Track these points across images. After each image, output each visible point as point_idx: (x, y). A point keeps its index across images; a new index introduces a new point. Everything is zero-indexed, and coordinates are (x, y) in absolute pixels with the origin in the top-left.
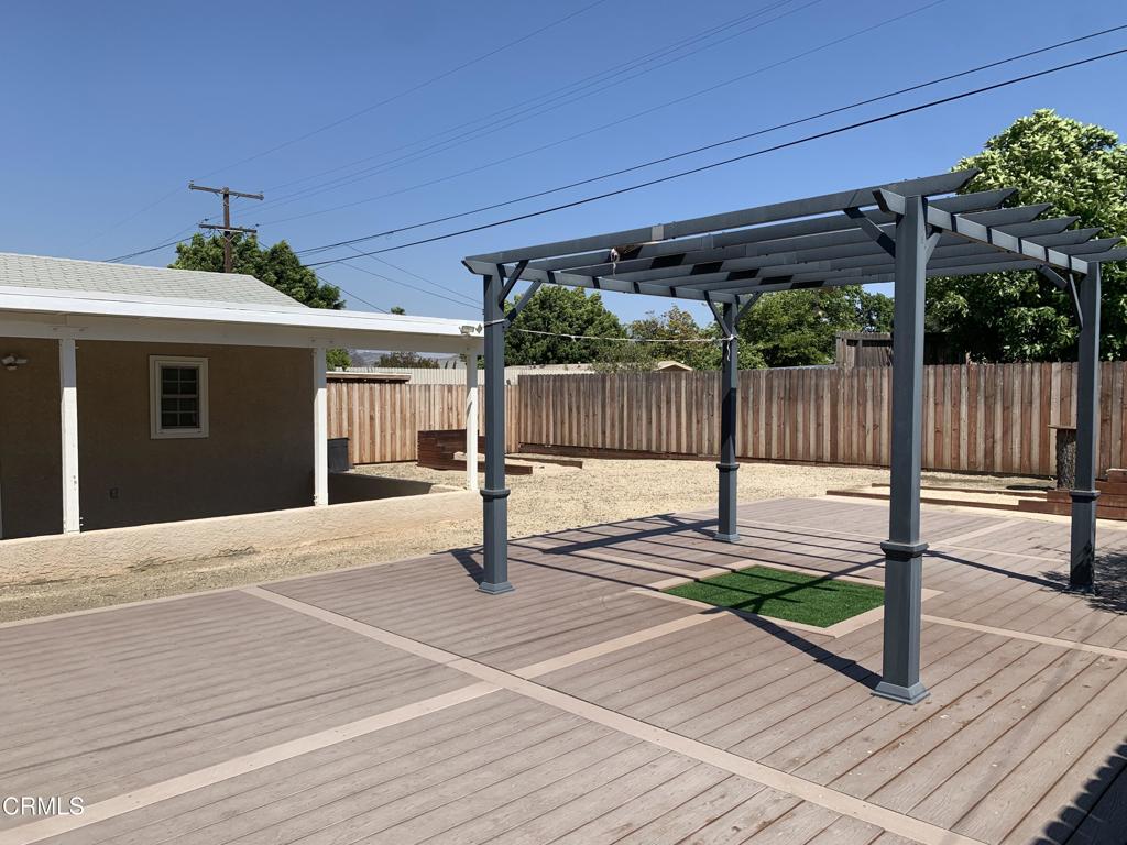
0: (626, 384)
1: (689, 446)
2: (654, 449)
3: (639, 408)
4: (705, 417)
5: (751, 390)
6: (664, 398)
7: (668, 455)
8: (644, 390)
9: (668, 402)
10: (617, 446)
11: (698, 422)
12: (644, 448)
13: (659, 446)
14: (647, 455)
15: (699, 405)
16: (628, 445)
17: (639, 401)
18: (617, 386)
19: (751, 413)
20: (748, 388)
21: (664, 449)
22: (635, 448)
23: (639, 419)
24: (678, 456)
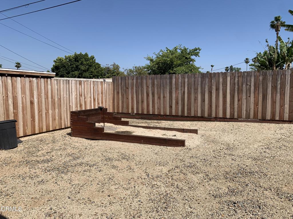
0: (186, 80)
1: (232, 114)
2: (206, 115)
3: (196, 93)
4: (244, 97)
5: (279, 82)
6: (214, 87)
7: (217, 119)
8: (200, 83)
9: (217, 89)
10: (180, 114)
11: (239, 100)
12: (199, 115)
13: (210, 114)
14: (202, 119)
15: (240, 91)
16: (188, 113)
17: (196, 90)
18: (180, 81)
19: (278, 95)
20: (277, 80)
21: (214, 115)
22: (193, 115)
23: (196, 99)
24: (224, 119)
